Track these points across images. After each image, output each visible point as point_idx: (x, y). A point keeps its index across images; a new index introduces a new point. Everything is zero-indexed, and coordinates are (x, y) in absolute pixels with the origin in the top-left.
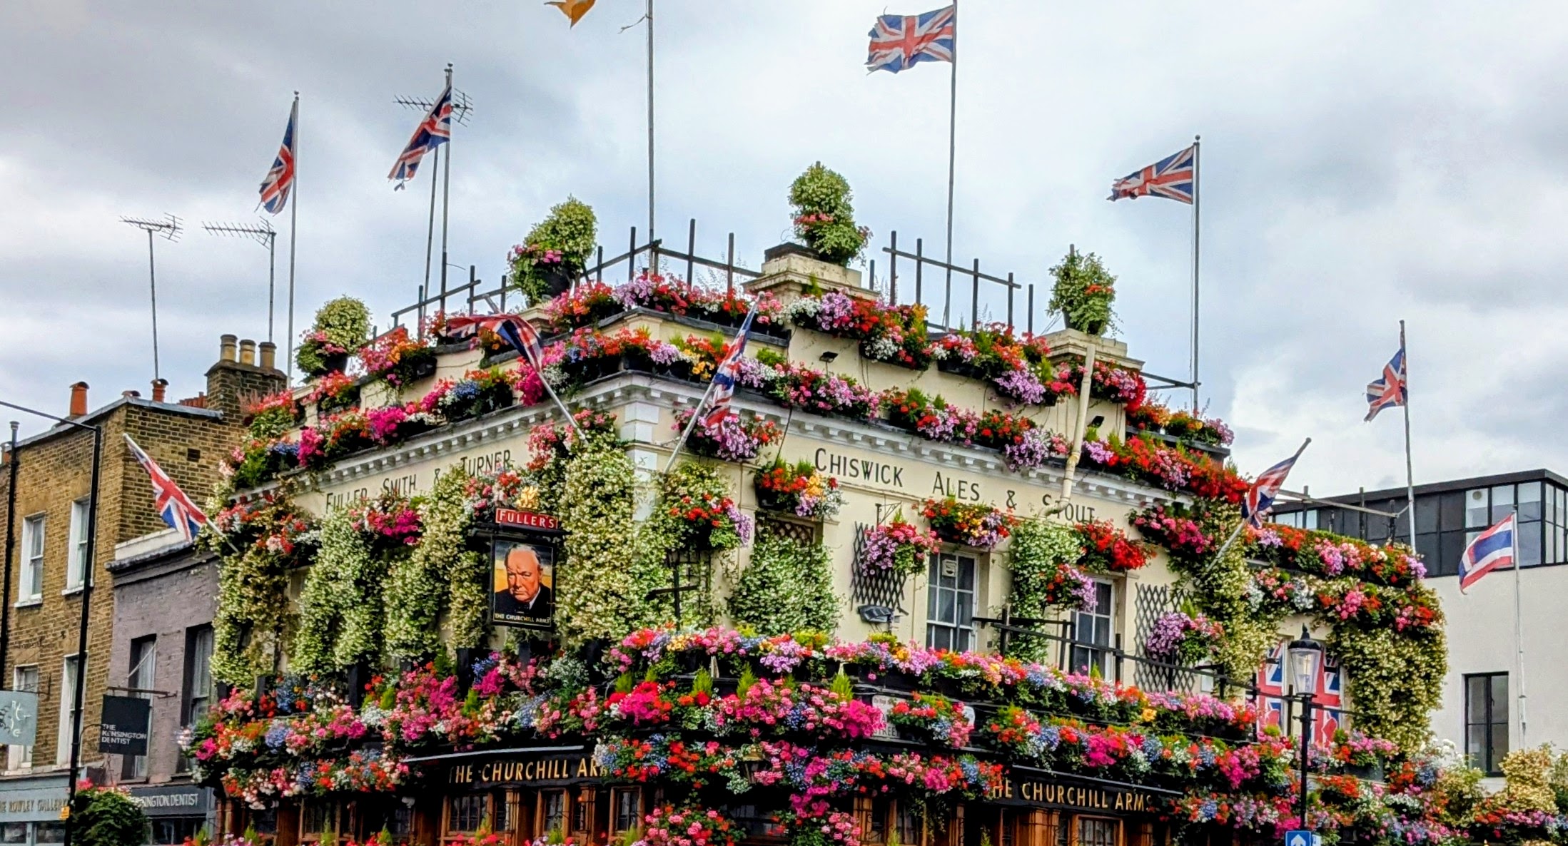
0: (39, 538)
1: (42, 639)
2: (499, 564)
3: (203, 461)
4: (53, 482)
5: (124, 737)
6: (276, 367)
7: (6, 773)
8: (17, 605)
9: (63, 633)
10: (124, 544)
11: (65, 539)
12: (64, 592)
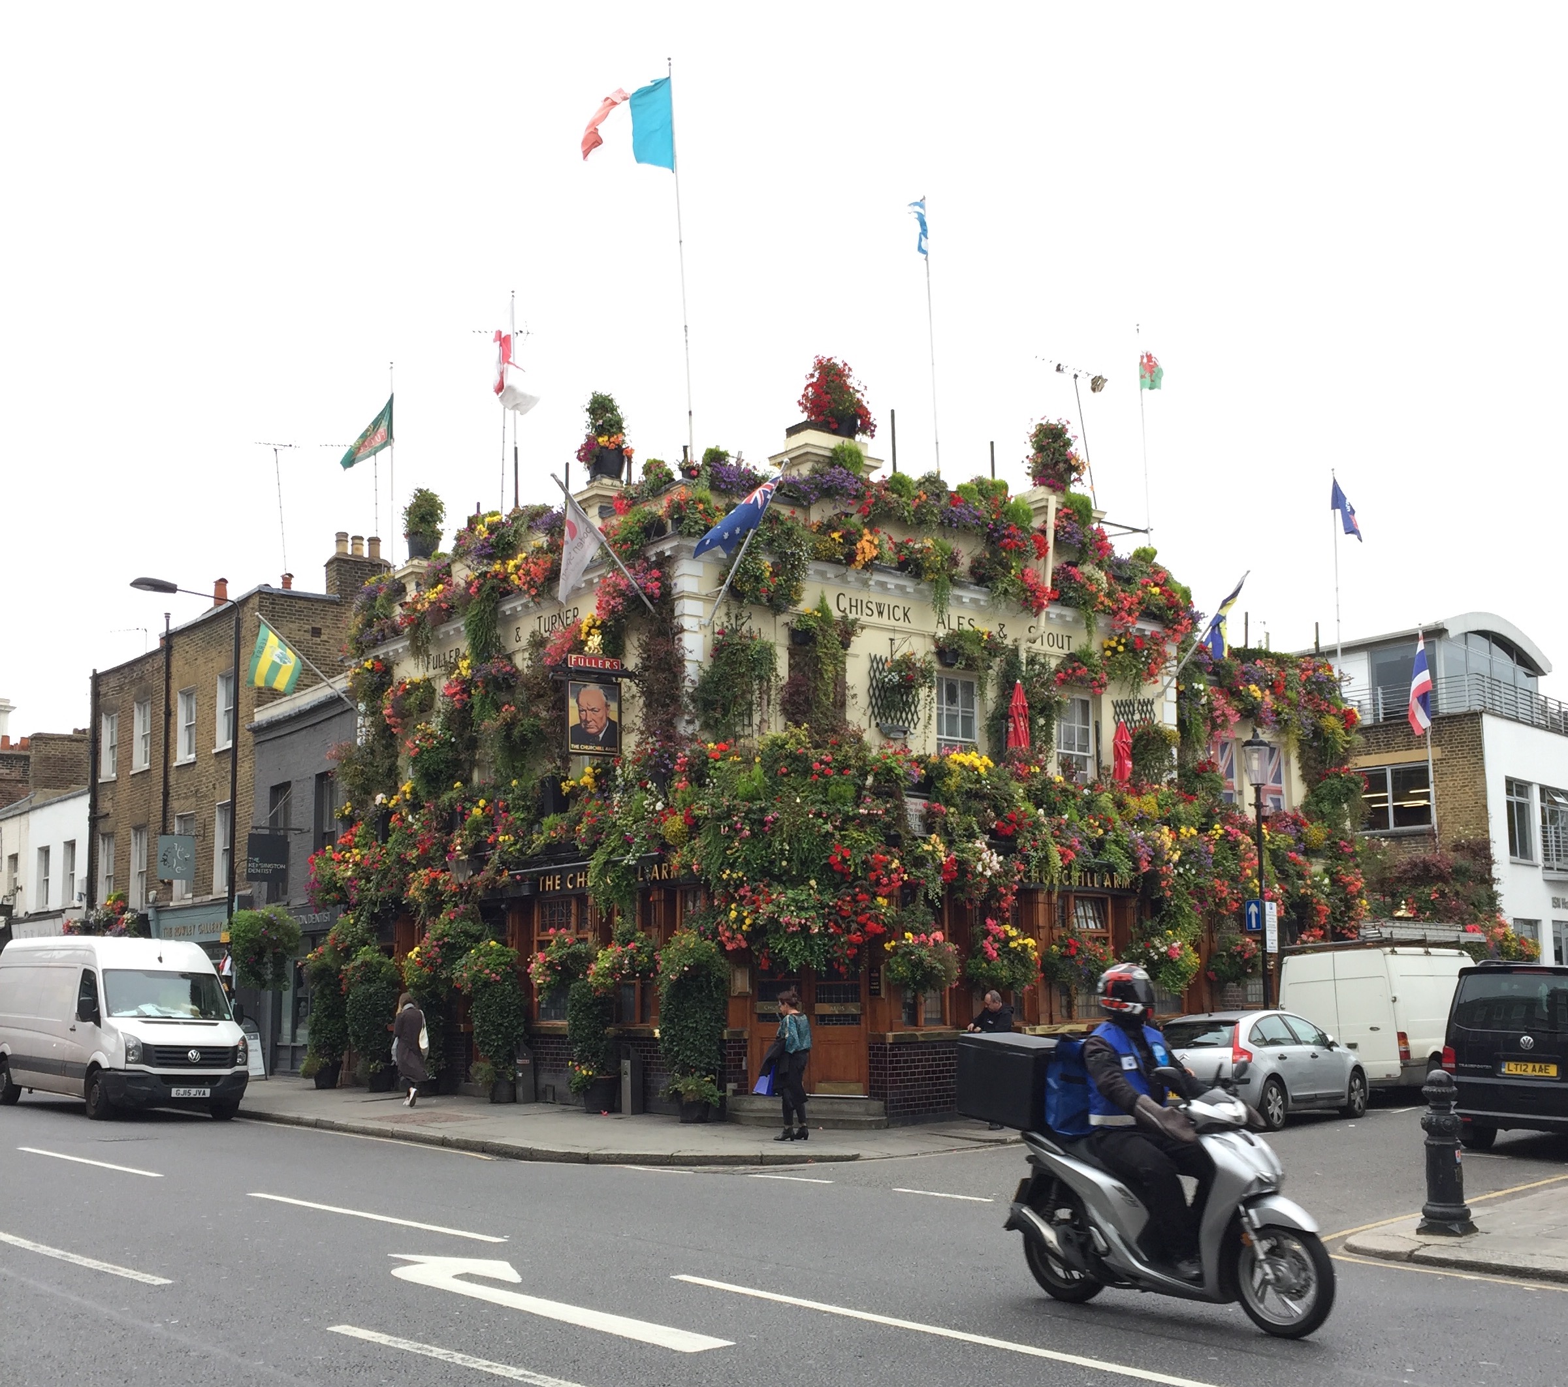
0: (191, 708)
1: (197, 791)
2: (572, 702)
3: (324, 637)
4: (201, 661)
5: (268, 868)
6: (382, 557)
7: (171, 904)
8: (175, 764)
9: (215, 785)
10: (261, 708)
11: (213, 707)
12: (214, 751)
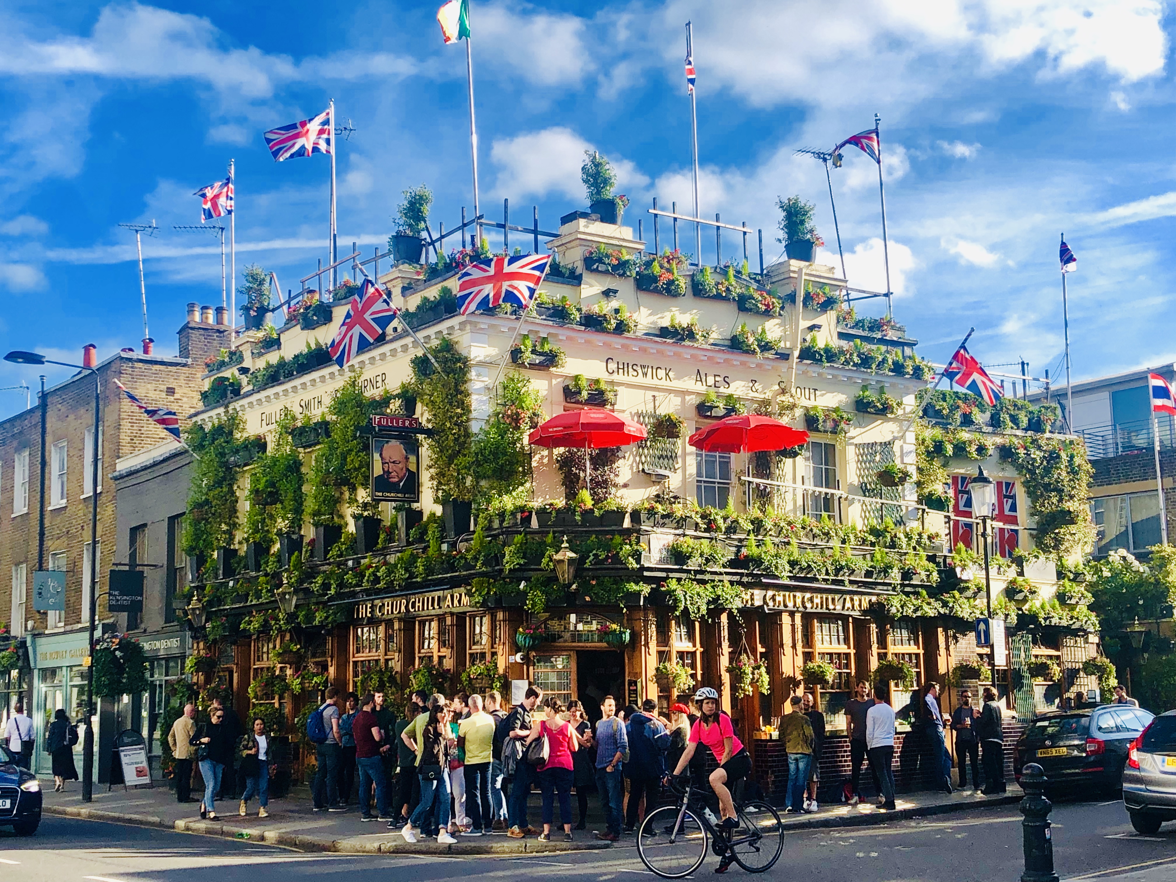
0: (63, 459)
1: (68, 532)
3: (177, 396)
4: (71, 417)
5: (126, 600)
7: (47, 632)
8: (50, 508)
9: (82, 526)
10: (122, 459)
11: (81, 457)
12: (82, 497)
